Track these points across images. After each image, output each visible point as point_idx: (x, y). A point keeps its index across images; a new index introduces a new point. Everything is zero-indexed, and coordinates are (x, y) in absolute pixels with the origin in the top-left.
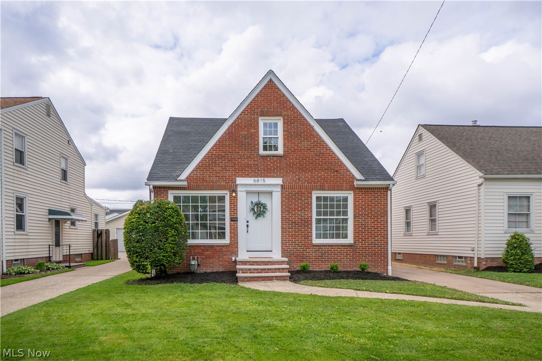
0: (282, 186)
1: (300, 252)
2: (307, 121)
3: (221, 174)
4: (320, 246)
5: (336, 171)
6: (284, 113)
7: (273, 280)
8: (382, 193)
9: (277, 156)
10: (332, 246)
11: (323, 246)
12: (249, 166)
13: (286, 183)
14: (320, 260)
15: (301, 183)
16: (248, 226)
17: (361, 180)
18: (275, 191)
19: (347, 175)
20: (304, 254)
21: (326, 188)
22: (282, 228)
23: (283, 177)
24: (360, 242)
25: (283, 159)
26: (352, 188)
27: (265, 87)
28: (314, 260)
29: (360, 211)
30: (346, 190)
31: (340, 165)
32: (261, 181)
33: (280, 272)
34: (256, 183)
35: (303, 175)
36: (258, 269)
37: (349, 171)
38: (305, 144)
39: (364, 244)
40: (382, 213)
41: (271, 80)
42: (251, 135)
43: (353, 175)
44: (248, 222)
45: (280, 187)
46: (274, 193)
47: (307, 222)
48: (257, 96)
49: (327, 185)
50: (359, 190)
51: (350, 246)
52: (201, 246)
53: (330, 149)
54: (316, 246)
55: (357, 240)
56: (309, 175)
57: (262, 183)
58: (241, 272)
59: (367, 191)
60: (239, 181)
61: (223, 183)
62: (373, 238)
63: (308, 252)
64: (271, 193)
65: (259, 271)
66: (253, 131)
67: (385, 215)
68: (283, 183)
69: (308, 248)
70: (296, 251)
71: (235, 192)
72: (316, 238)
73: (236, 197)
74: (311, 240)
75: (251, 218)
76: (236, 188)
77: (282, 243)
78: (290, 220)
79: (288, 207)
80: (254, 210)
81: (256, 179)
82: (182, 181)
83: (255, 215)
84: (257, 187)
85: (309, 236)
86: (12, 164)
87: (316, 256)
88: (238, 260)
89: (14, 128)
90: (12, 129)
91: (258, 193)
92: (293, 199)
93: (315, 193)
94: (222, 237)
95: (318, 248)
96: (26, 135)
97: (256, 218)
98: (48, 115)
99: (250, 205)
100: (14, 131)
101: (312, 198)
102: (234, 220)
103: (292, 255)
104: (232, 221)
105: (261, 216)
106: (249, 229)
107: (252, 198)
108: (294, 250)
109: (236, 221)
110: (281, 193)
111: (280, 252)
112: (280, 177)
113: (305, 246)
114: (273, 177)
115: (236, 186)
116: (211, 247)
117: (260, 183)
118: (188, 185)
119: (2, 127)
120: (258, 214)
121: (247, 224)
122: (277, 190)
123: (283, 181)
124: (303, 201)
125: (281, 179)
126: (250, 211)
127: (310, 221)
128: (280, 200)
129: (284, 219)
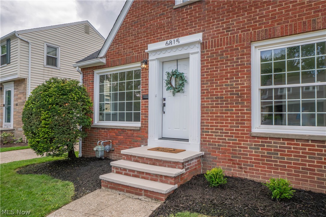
1: (229, 146)
3: (134, 45)
4: (266, 138)
7: (141, 194)
9: (195, 3)
10: (293, 139)
11: (272, 139)
12: (161, 26)
13: (208, 39)
14: (266, 164)
15: (231, 34)
16: (164, 105)
18: (192, 54)
20: (236, 150)
21: (278, 33)
22: (203, 107)
23: (204, 31)
28: (254, 163)
30: (324, 29)
32: (175, 42)
34: (169, 46)
35: (235, 20)
44: (164, 99)
45: (200, 46)
46: (191, 57)
47: (244, 96)
49: (279, 28)
52: (115, 129)
54: (258, 137)
56: (244, 17)
57: (176, 45)
58: (115, 171)
60: (152, 47)
61: (135, 54)
63: (244, 148)
64: (186, 58)
65: (136, 173)
68: (203, 40)
69: (244, 141)
70: (223, 142)
71: (146, 63)
72: (261, 124)
73: (148, 69)
74: (250, 127)
75: (168, 94)
76: (148, 58)
77: (202, 129)
78: (214, 95)
79: (211, 75)
80: (170, 83)
81: (168, 41)
82: (101, 58)
83: (172, 90)
84: (169, 51)
85: (244, 120)
86: (43, 66)
87: (258, 156)
88: (123, 152)
89: (46, 42)
90: (43, 42)
91: (177, 60)
92: (218, 61)
93: (255, 47)
94: (137, 119)
95: (262, 142)
96: (60, 46)
97: (174, 94)
98: (87, 32)
99: (165, 77)
100: (45, 44)
101: (249, 54)
102: (146, 98)
103: (217, 149)
104: (143, 99)
105: (179, 91)
106: (166, 109)
107: (170, 68)
108: (219, 142)
109: (148, 99)
110: (202, 55)
111: (199, 143)
112: (198, 32)
113: (238, 137)
114: (190, 34)
115: (148, 54)
116: (123, 130)
117: (173, 45)
118: (107, 62)
119: (29, 41)
120: (174, 89)
121: (164, 102)
122: (196, 51)
123: (204, 38)
124: (235, 62)
125: (201, 34)
126: (165, 84)
127: (246, 93)
128: (200, 66)
129: (205, 94)
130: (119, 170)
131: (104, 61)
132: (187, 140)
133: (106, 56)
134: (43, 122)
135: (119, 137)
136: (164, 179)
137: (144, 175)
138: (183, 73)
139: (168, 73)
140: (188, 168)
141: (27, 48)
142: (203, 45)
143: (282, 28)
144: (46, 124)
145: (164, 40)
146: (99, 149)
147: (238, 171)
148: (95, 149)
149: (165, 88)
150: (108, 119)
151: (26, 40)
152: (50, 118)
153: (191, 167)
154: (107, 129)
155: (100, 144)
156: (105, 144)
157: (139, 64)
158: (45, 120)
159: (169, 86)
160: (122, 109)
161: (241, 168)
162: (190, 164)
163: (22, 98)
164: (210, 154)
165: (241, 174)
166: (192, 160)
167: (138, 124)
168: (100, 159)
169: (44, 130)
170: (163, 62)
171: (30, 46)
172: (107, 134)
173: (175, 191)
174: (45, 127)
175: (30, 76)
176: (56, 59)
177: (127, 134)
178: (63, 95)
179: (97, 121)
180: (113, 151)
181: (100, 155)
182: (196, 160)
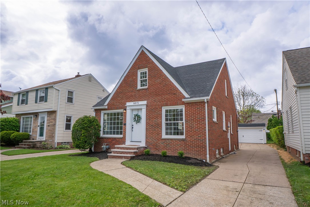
0: (147, 105)
1: (155, 143)
2: (159, 68)
3: (121, 102)
5: (174, 94)
6: (148, 66)
7: (123, 158)
8: (202, 105)
9: (144, 89)
10: (172, 140)
11: (167, 140)
12: (132, 96)
13: (149, 103)
14: (166, 149)
15: (156, 103)
16: (133, 128)
17: (188, 98)
18: (143, 108)
19: (181, 96)
20: (157, 144)
21: (169, 104)
22: (146, 129)
23: (147, 100)
24: (189, 138)
25: (147, 90)
26: (183, 103)
27: (140, 54)
28: (162, 148)
29: (189, 118)
30: (180, 105)
31: (177, 90)
32: (137, 103)
33: (130, 154)
34: (135, 104)
35: (157, 98)
36: (120, 152)
37: (182, 93)
38: (159, 81)
39: (191, 139)
40: (203, 118)
41: (143, 50)
42: (134, 80)
43: (184, 95)
44: (133, 125)
45: (146, 106)
46: (143, 109)
47: (160, 125)
48: (136, 60)
49: (169, 103)
50: (187, 104)
51: (183, 140)
52: (111, 138)
53: (171, 82)
54: (164, 140)
55: (187, 137)
56: (160, 98)
57: (137, 104)
58: (113, 153)
59: (193, 105)
60: (128, 104)
61: (121, 106)
62: (197, 135)
63: (159, 143)
64: (141, 109)
65: (121, 153)
66: (134, 77)
67: (204, 120)
68: (147, 103)
69: (159, 141)
70: (153, 142)
71: (125, 110)
72: (166, 135)
73: (126, 113)
74: (161, 136)
75: (134, 123)
76: (126, 108)
77: (146, 137)
78: (150, 124)
79: (149, 117)
80: (135, 119)
81: (135, 102)
82: (105, 106)
83: (136, 122)
84: (135, 106)
85: (160, 134)
86: (65, 103)
87: (163, 146)
88: (116, 146)
89: (67, 89)
90: (66, 89)
91: (138, 110)
92: (152, 112)
93: (164, 108)
94: (121, 134)
95: (165, 141)
96: (75, 91)
97: (137, 123)
98: (90, 81)
99: (133, 116)
100: (67, 90)
101: (161, 111)
102: (125, 125)
103: (151, 144)
104: (124, 125)
105: (138, 122)
106: (133, 129)
107: (135, 113)
108: (152, 142)
109: (126, 125)
110: (146, 109)
111: (145, 142)
112: (145, 100)
113: (158, 140)
114: (143, 101)
115: (126, 107)
116: (115, 139)
117: (136, 104)
118: (108, 108)
119: (60, 89)
120: (137, 121)
121: (133, 126)
122: (144, 108)
123: (147, 102)
124: (157, 113)
125: (146, 101)
126: (133, 119)
127: (160, 124)
128: (146, 113)
129: (147, 124)
130: (115, 152)
131: (106, 107)
132: (141, 142)
133: (108, 105)
134: (83, 134)
135: (113, 142)
136: (130, 153)
137: (124, 153)
138: (140, 115)
139: (134, 115)
140: (139, 151)
141: (58, 93)
142: (147, 106)
143: (170, 103)
144: (84, 136)
145: (133, 101)
146: (104, 147)
147: (158, 152)
148: (102, 147)
149: (133, 121)
150: (107, 134)
151: (58, 89)
152: (86, 133)
153: (141, 151)
154: (107, 138)
155: (104, 145)
156: (106, 145)
157: (123, 110)
158: (83, 133)
159: (135, 120)
160: (114, 129)
161: (158, 151)
162: (140, 149)
163: (53, 122)
164: (149, 147)
165: (158, 153)
166: (141, 148)
167: (122, 136)
168: (104, 152)
169: (83, 138)
170: (132, 110)
171: (60, 92)
172: (107, 141)
173: (134, 157)
174: (83, 137)
175: (59, 109)
176: (72, 98)
177: (117, 140)
178: (90, 123)
179: (102, 135)
180: (110, 148)
181: (104, 149)
182: (143, 149)
